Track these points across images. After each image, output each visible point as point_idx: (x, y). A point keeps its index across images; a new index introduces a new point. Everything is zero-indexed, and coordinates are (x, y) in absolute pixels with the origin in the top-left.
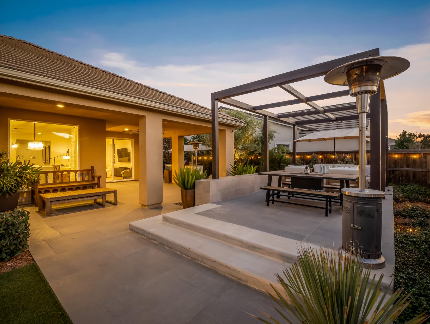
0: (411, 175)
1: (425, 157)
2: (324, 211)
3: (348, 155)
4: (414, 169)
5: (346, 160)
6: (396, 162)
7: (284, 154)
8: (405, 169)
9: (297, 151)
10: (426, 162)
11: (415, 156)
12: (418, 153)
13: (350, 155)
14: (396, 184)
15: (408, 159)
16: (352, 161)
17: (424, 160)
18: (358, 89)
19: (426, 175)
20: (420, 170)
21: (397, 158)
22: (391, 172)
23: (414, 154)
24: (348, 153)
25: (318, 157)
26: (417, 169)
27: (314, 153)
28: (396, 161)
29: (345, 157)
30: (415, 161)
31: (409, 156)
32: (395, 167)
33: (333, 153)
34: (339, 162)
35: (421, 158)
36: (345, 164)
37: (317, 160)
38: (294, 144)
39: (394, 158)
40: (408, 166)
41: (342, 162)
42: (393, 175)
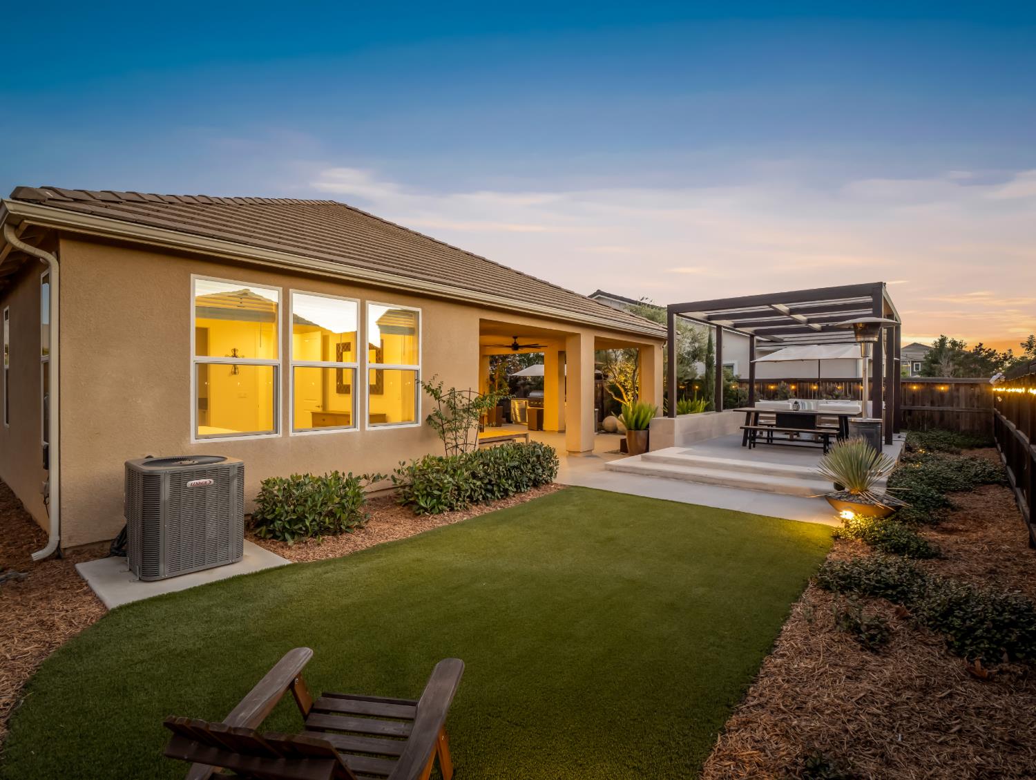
0: (937, 417)
1: (958, 390)
2: (823, 450)
3: (838, 385)
4: (941, 408)
5: (837, 393)
6: (914, 397)
7: (731, 382)
8: (928, 407)
9: (756, 378)
10: (958, 397)
11: (942, 388)
12: (947, 384)
13: (842, 385)
14: (913, 430)
15: (932, 392)
16: (846, 395)
17: (955, 394)
18: (862, 339)
19: (958, 417)
20: (949, 408)
21: (918, 392)
22: (907, 413)
23: (942, 384)
24: (839, 381)
25: (790, 388)
26: (945, 408)
27: (783, 382)
28: (914, 395)
29: (834, 389)
30: (942, 394)
31: (933, 388)
32: (913, 405)
33: (817, 381)
34: (825, 395)
35: (950, 391)
36: (833, 399)
37: (789, 392)
38: (752, 366)
39: (911, 391)
40: (932, 403)
41: (830, 397)
42: (909, 417)
